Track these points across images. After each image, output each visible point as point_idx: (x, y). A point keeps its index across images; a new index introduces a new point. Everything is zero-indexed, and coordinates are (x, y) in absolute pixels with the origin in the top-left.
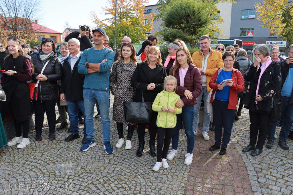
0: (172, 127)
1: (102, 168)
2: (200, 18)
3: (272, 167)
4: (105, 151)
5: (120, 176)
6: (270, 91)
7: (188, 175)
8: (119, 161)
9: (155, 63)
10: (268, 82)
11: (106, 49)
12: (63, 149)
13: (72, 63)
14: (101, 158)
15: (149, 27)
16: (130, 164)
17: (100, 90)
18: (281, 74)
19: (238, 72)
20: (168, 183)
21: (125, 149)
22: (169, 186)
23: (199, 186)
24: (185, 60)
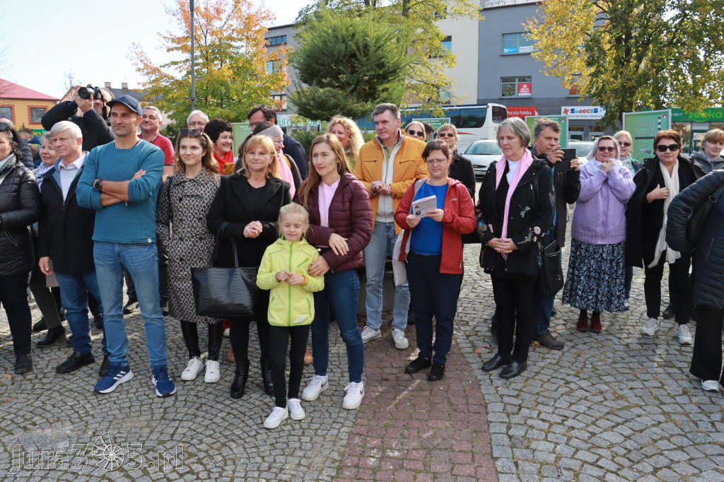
0: (305, 323)
1: (146, 431)
2: (382, 60)
3: (544, 399)
4: (154, 390)
5: (187, 445)
6: (533, 230)
7: (350, 434)
8: (188, 412)
9: (263, 174)
10: (528, 209)
11: (143, 144)
12: (50, 392)
13: (65, 183)
14: (144, 408)
15: (279, 80)
16: (212, 417)
17: (133, 244)
18: (554, 189)
19: (461, 186)
20: (301, 453)
21: (204, 382)
22: (303, 461)
23: (373, 457)
24: (331, 164)
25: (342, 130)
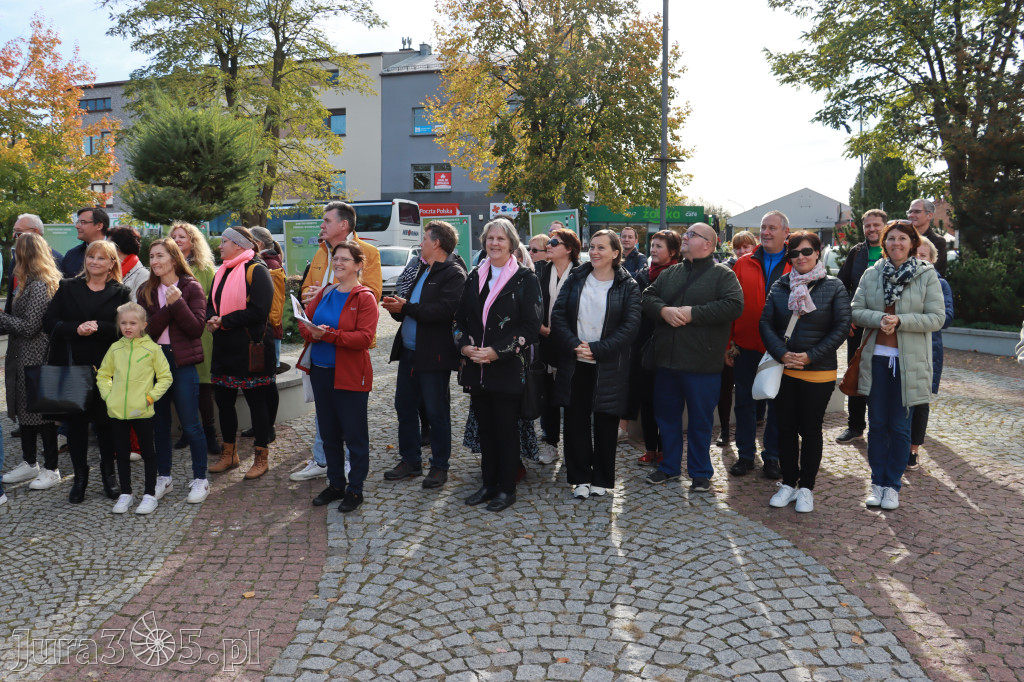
2: (230, 158)
7: (194, 519)
9: (103, 278)
15: (102, 165)
16: (52, 517)
22: (148, 539)
23: (216, 532)
24: (166, 264)
25: (184, 234)
